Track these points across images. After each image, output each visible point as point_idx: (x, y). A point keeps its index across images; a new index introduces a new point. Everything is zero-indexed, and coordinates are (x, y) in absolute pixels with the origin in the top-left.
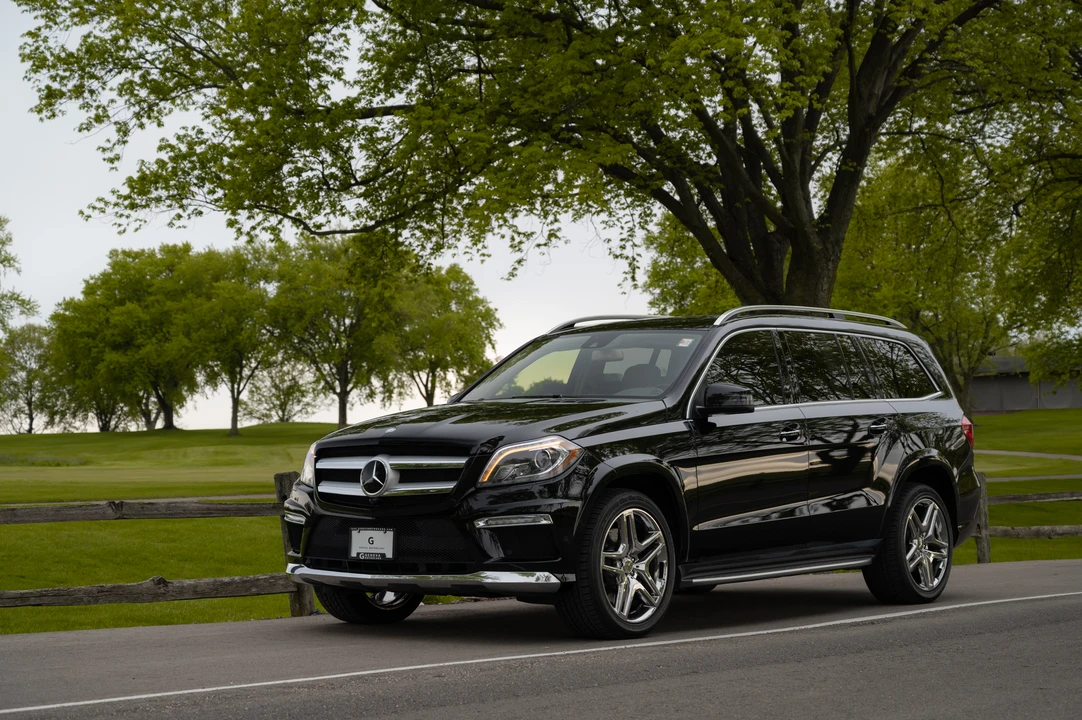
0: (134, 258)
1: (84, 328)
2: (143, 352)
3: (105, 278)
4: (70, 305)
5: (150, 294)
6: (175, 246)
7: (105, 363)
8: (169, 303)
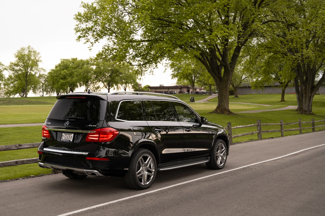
0: (65, 60)
1: (56, 75)
2: (68, 80)
3: (60, 65)
4: (53, 70)
5: (69, 68)
6: (74, 58)
7: (60, 82)
8: (73, 70)
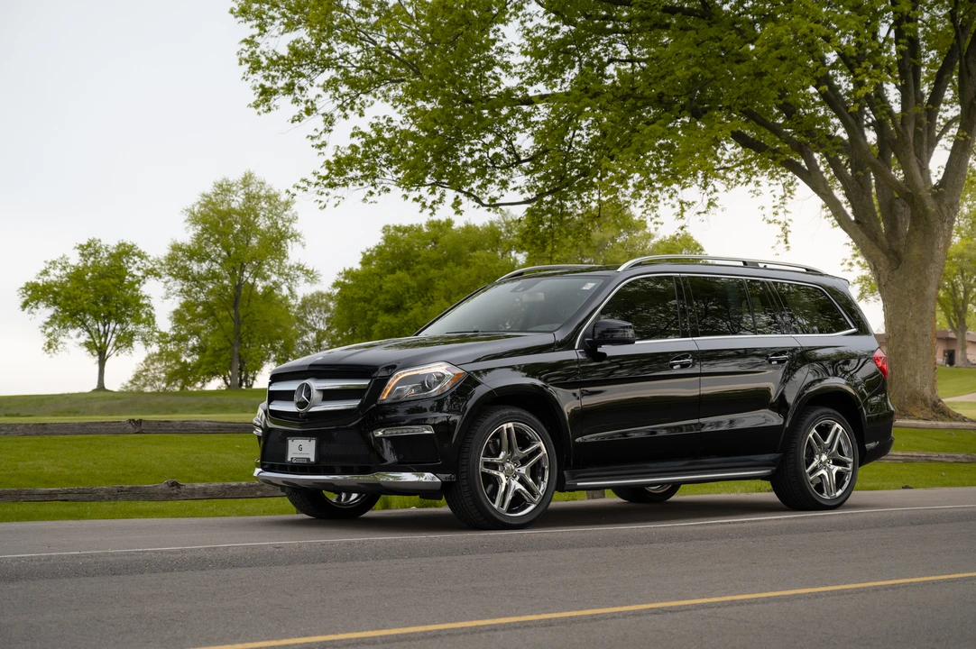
0: (404, 232)
1: (361, 293)
2: (411, 314)
3: (380, 250)
4: (349, 274)
5: (418, 263)
6: (439, 223)
7: (378, 324)
8: (432, 271)
